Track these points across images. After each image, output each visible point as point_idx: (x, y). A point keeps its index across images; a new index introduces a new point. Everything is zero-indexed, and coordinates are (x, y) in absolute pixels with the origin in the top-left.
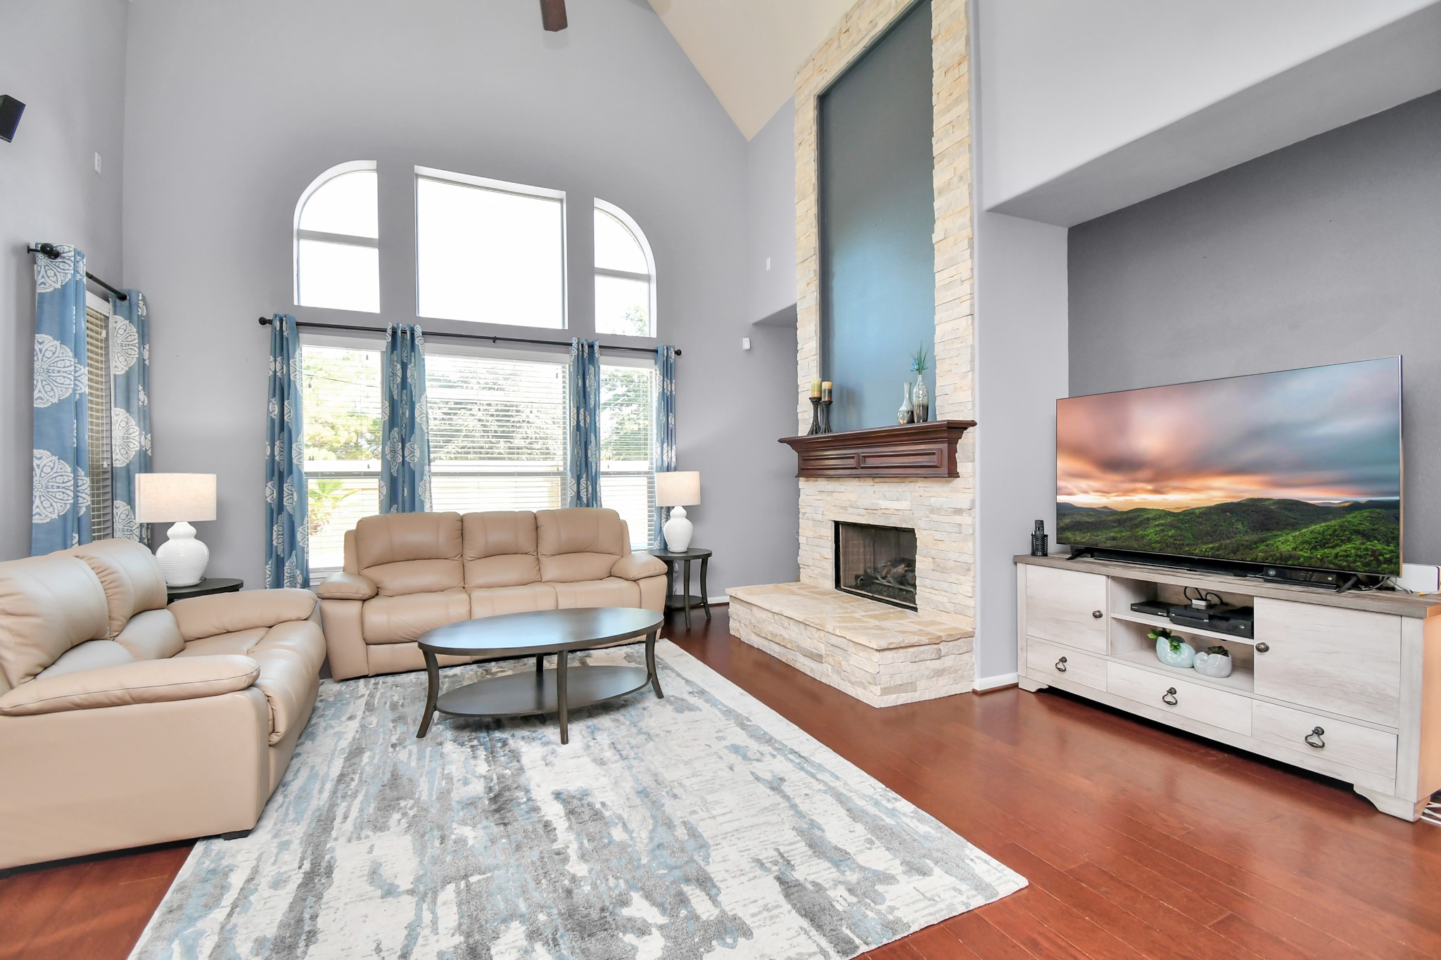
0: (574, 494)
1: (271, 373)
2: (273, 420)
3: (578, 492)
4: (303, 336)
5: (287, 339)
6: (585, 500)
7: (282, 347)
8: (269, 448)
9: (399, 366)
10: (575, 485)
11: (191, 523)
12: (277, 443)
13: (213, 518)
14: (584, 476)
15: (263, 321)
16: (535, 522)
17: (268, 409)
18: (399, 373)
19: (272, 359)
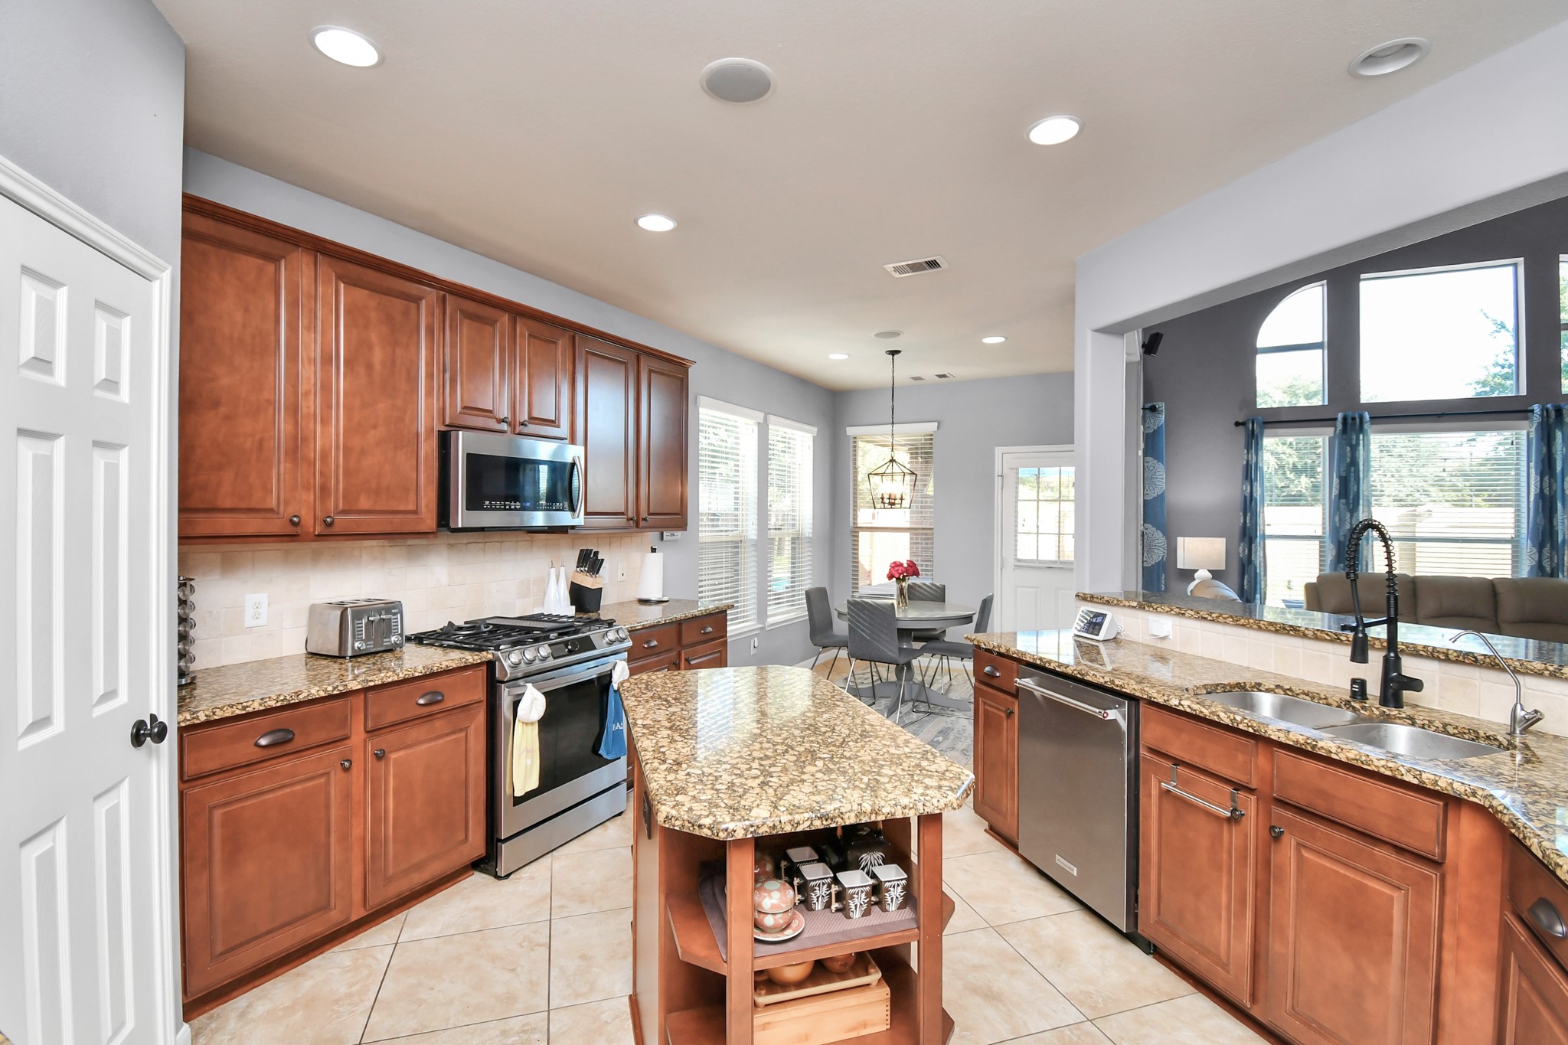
0: (1534, 563)
1: (1245, 462)
2: (1245, 497)
3: (1540, 561)
4: (1267, 431)
5: (1257, 436)
6: (1548, 569)
7: (1253, 441)
8: (1242, 517)
9: (1348, 449)
10: (1537, 555)
11: (1209, 571)
12: (1249, 514)
13: (1224, 568)
14: (1548, 545)
15: (1237, 424)
16: (1491, 589)
17: (1242, 488)
18: (1349, 454)
19: (1246, 451)
